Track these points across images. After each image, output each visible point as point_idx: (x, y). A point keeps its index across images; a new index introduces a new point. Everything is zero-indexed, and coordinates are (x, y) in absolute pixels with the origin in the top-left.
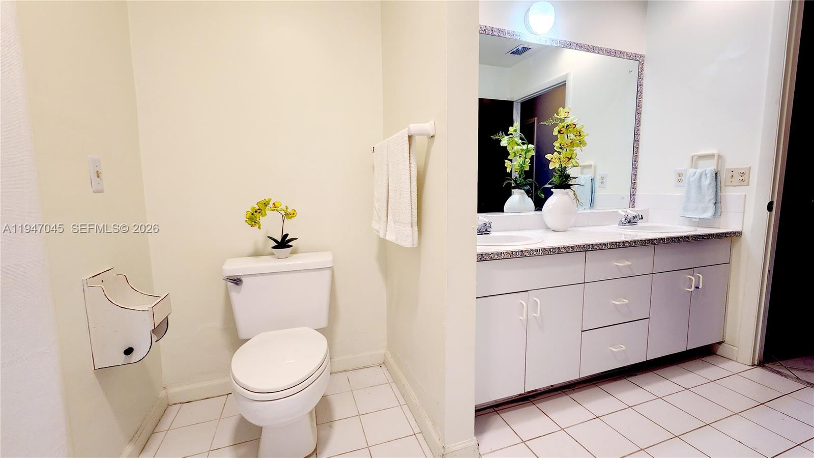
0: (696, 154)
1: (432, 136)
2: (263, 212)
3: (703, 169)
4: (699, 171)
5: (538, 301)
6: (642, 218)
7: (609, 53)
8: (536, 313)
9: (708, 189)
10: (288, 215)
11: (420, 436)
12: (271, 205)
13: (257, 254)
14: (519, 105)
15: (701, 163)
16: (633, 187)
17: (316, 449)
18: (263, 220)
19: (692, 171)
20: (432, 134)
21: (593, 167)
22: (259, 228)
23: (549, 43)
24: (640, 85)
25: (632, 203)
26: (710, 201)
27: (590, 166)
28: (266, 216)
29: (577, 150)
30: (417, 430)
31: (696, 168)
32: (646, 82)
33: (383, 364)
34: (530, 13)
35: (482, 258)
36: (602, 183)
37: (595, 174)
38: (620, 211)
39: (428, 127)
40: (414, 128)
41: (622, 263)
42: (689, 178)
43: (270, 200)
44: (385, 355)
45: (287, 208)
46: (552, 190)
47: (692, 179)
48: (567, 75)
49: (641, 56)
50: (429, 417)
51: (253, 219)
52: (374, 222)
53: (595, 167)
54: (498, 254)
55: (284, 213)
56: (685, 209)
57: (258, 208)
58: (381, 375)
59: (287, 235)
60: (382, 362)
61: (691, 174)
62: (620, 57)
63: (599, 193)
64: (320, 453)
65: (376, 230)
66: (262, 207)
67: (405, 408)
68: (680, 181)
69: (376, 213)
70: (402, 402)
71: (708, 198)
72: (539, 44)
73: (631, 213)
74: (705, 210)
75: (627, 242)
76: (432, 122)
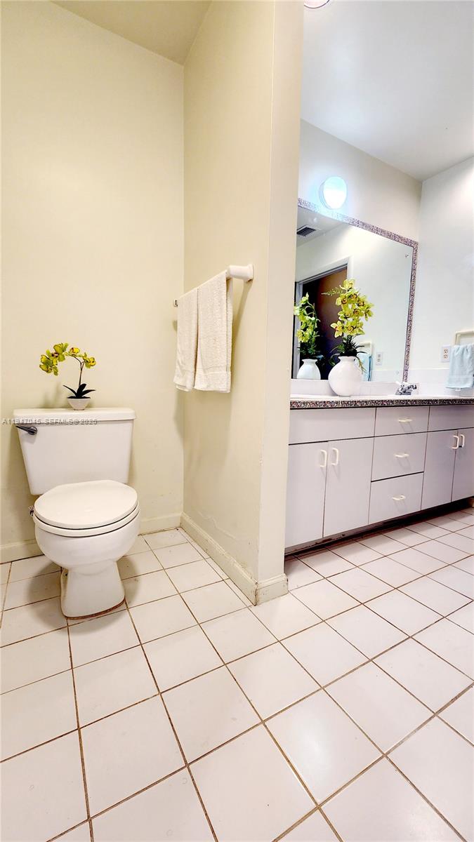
0: (459, 332)
1: (251, 280)
2: (60, 356)
3: (465, 346)
4: (462, 347)
5: (337, 451)
6: (416, 388)
7: (390, 236)
8: (335, 462)
9: (469, 362)
10: (88, 363)
11: (229, 581)
12: (68, 350)
13: (47, 406)
14: (301, 287)
15: (463, 340)
16: (406, 364)
17: (124, 600)
18: (60, 365)
19: (456, 347)
20: (251, 277)
21: (371, 346)
22: (56, 373)
23: (340, 219)
24: (414, 270)
25: (405, 377)
26: (470, 372)
27: (369, 345)
28: (64, 361)
29: (362, 319)
30: (225, 577)
31: (459, 345)
32: (418, 268)
33: (181, 527)
34: (325, 186)
35: (295, 406)
36: (379, 360)
37: (372, 352)
38: (397, 382)
39: (247, 270)
40: (235, 269)
41: (403, 420)
42: (453, 354)
43: (66, 346)
44: (181, 518)
45: (86, 355)
46: (339, 358)
47: (456, 354)
48: (348, 258)
49: (416, 243)
50: (238, 561)
51: (48, 365)
52: (176, 377)
53: (373, 346)
54: (304, 403)
55: (82, 361)
56: (450, 381)
57: (54, 352)
58: (180, 536)
59: (84, 385)
60: (178, 525)
61: (455, 349)
62: (398, 241)
63: (375, 369)
64: (130, 602)
65: (179, 385)
66: (59, 351)
67: (210, 561)
68: (445, 357)
69: (178, 367)
70: (206, 556)
71: (468, 371)
72: (332, 219)
73: (407, 384)
74: (466, 381)
75: (409, 400)
76: (251, 265)
